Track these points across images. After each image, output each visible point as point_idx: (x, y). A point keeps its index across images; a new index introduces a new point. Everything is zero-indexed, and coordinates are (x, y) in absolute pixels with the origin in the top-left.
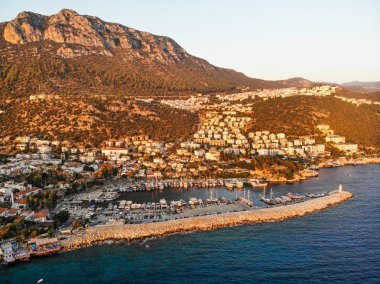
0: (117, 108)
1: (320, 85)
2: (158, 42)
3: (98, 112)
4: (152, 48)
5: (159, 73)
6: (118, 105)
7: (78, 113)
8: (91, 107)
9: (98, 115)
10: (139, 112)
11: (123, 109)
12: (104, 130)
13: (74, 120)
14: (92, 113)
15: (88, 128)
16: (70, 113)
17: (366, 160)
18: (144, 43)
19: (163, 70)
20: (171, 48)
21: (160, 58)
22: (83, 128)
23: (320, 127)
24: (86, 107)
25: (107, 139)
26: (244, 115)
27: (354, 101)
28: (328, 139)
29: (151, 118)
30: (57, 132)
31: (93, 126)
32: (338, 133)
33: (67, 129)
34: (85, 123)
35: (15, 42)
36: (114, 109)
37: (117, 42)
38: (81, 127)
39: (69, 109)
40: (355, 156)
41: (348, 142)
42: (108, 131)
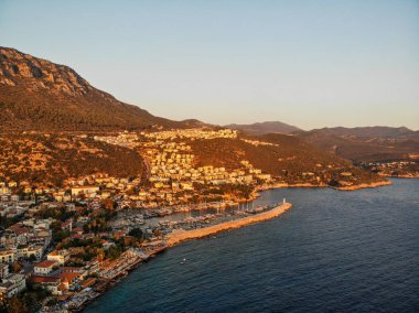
0: (65, 146)
1: (223, 128)
2: (60, 72)
3: (48, 150)
4: (55, 78)
5: (72, 107)
6: (65, 142)
7: (27, 150)
8: (40, 145)
9: (50, 153)
10: (87, 149)
11: (71, 146)
12: (60, 169)
13: (25, 159)
14: (43, 152)
15: (42, 167)
17: (279, 185)
18: (45, 72)
19: (74, 103)
20: (74, 79)
21: (66, 90)
22: (37, 168)
23: (243, 162)
24: (35, 145)
25: (66, 178)
26: (186, 153)
27: (253, 143)
28: (251, 171)
29: (101, 156)
31: (48, 165)
32: (255, 167)
33: (18, 169)
34: (38, 162)
37: (16, 69)
38: (33, 166)
39: (16, 148)
40: (271, 183)
41: (264, 173)
42: (64, 170)
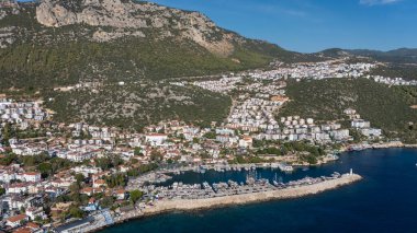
0: (155, 95)
3: (139, 99)
6: (156, 92)
7: (122, 100)
8: (133, 96)
9: (138, 102)
10: (175, 97)
11: (161, 95)
12: (145, 117)
13: (120, 107)
14: (135, 101)
15: (131, 114)
16: (115, 101)
22: (127, 115)
24: (128, 95)
25: (147, 124)
29: (186, 103)
30: (105, 120)
31: (136, 113)
32: (364, 118)
33: (113, 116)
34: (129, 110)
35: (49, 25)
36: (153, 95)
38: (125, 114)
39: (114, 97)
40: (376, 141)
41: (373, 126)
42: (148, 117)
